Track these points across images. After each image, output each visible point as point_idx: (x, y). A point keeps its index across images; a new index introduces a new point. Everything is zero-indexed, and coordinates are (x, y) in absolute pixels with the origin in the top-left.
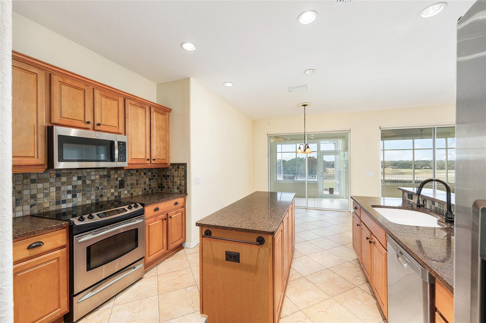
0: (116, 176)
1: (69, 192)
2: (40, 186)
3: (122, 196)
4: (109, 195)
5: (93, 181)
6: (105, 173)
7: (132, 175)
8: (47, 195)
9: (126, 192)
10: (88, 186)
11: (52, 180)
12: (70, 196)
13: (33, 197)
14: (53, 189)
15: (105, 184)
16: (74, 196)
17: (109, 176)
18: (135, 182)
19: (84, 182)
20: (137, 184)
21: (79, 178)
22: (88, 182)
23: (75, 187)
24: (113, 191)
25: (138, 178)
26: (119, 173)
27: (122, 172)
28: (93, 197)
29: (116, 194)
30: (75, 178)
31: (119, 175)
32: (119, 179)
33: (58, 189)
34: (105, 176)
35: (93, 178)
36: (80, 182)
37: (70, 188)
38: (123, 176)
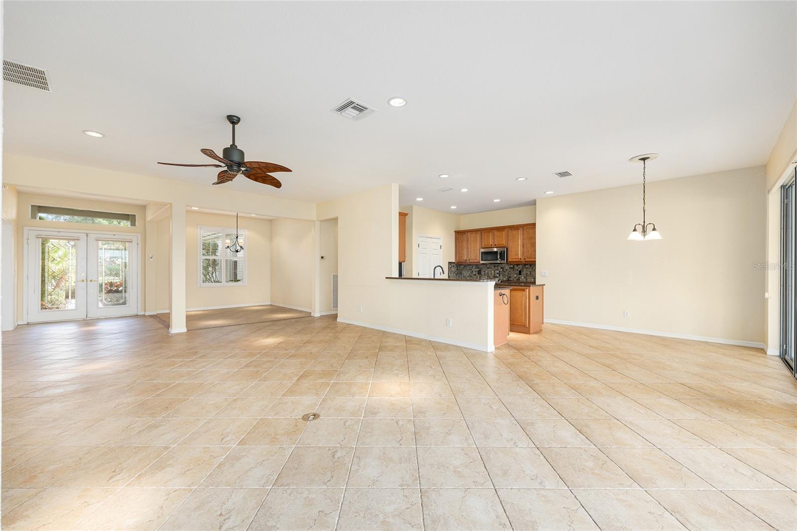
0: (517, 268)
1: (498, 273)
2: (490, 270)
3: (521, 280)
4: (514, 277)
5: (506, 270)
6: (512, 266)
7: (527, 268)
8: (491, 273)
9: (523, 278)
10: (505, 272)
11: (493, 268)
12: (498, 275)
13: (488, 273)
14: (493, 271)
15: (512, 271)
16: (499, 275)
17: (514, 268)
18: (529, 273)
19: (503, 270)
20: (530, 274)
21: (501, 268)
22: (505, 270)
23: (500, 272)
24: (515, 276)
25: (531, 270)
26: (519, 266)
27: (521, 266)
28: (507, 277)
29: (517, 278)
30: (500, 268)
31: (519, 268)
32: (519, 270)
33: (494, 271)
34: (512, 268)
35: (507, 268)
36: (501, 270)
37: (498, 272)
38: (521, 268)
